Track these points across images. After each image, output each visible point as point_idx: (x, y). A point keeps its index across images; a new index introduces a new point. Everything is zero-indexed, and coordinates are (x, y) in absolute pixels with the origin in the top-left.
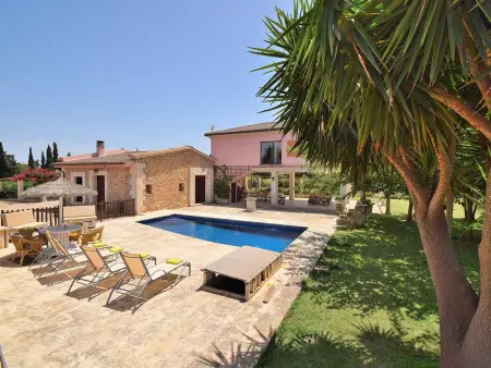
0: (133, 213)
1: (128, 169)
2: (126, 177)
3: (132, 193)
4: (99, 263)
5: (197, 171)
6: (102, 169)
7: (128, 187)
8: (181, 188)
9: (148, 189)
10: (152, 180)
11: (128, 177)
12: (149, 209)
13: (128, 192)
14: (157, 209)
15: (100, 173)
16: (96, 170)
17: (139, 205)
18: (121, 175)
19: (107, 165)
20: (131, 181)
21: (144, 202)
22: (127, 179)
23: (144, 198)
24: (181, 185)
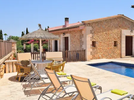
0: (84, 60)
1: (81, 31)
2: (80, 36)
3: (84, 47)
4: (57, 85)
5: (126, 32)
6: (67, 33)
7: (82, 43)
8: (115, 44)
9: (94, 44)
10: (96, 39)
11: (82, 36)
12: (94, 58)
13: (81, 46)
14: (99, 58)
15: (66, 35)
16: (64, 34)
17: (88, 55)
18: (77, 35)
19: (70, 30)
20: (83, 39)
21: (91, 53)
22: (81, 38)
23: (91, 50)
24: (115, 42)
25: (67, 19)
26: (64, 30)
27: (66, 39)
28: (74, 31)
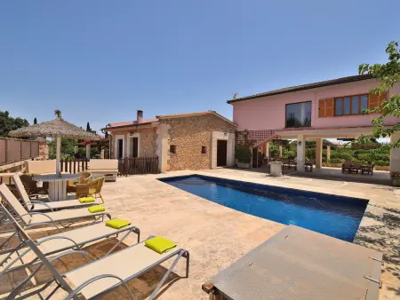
0: (156, 171)
1: (155, 129)
3: (158, 153)
5: (219, 135)
6: (136, 131)
7: (155, 146)
8: (204, 151)
9: (173, 149)
10: (176, 141)
11: (155, 137)
12: (172, 168)
13: (155, 151)
14: (180, 169)
15: (137, 135)
16: (131, 133)
17: (163, 163)
18: (150, 135)
19: (139, 127)
20: (157, 141)
21: (168, 162)
22: (155, 139)
23: (168, 158)
24: (203, 148)
25: (140, 113)
26: (135, 127)
27: (135, 140)
28: (146, 129)
